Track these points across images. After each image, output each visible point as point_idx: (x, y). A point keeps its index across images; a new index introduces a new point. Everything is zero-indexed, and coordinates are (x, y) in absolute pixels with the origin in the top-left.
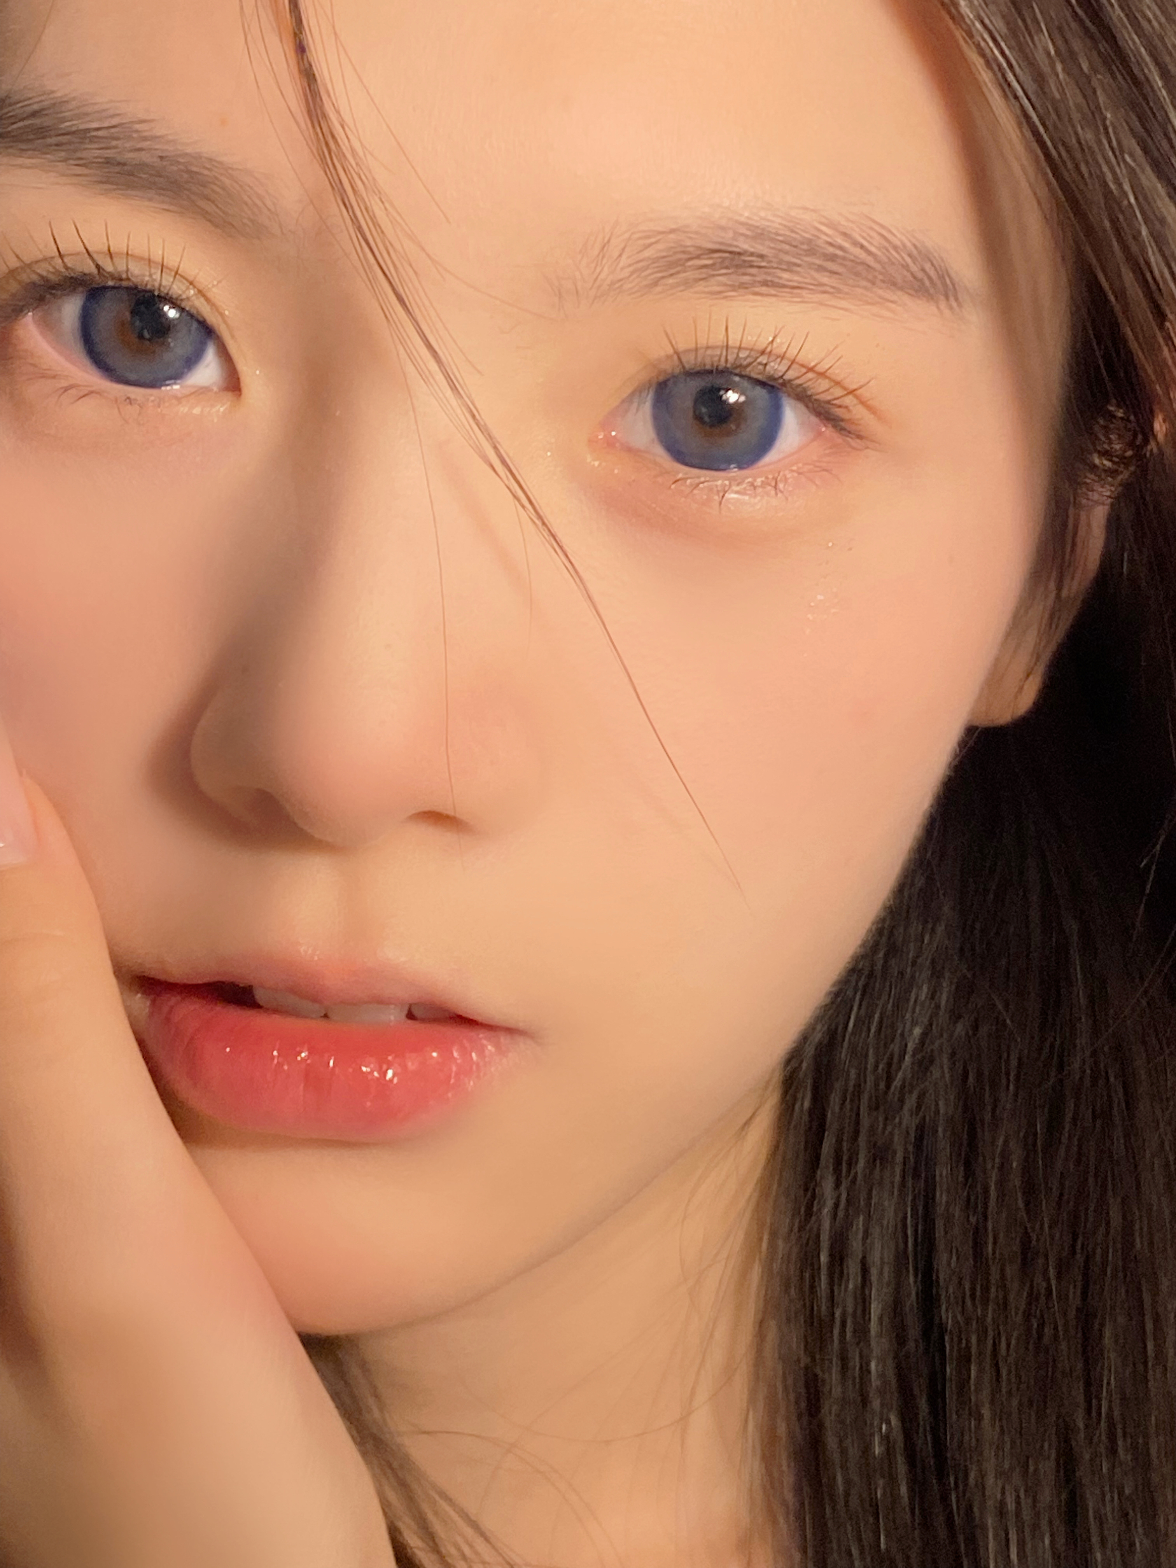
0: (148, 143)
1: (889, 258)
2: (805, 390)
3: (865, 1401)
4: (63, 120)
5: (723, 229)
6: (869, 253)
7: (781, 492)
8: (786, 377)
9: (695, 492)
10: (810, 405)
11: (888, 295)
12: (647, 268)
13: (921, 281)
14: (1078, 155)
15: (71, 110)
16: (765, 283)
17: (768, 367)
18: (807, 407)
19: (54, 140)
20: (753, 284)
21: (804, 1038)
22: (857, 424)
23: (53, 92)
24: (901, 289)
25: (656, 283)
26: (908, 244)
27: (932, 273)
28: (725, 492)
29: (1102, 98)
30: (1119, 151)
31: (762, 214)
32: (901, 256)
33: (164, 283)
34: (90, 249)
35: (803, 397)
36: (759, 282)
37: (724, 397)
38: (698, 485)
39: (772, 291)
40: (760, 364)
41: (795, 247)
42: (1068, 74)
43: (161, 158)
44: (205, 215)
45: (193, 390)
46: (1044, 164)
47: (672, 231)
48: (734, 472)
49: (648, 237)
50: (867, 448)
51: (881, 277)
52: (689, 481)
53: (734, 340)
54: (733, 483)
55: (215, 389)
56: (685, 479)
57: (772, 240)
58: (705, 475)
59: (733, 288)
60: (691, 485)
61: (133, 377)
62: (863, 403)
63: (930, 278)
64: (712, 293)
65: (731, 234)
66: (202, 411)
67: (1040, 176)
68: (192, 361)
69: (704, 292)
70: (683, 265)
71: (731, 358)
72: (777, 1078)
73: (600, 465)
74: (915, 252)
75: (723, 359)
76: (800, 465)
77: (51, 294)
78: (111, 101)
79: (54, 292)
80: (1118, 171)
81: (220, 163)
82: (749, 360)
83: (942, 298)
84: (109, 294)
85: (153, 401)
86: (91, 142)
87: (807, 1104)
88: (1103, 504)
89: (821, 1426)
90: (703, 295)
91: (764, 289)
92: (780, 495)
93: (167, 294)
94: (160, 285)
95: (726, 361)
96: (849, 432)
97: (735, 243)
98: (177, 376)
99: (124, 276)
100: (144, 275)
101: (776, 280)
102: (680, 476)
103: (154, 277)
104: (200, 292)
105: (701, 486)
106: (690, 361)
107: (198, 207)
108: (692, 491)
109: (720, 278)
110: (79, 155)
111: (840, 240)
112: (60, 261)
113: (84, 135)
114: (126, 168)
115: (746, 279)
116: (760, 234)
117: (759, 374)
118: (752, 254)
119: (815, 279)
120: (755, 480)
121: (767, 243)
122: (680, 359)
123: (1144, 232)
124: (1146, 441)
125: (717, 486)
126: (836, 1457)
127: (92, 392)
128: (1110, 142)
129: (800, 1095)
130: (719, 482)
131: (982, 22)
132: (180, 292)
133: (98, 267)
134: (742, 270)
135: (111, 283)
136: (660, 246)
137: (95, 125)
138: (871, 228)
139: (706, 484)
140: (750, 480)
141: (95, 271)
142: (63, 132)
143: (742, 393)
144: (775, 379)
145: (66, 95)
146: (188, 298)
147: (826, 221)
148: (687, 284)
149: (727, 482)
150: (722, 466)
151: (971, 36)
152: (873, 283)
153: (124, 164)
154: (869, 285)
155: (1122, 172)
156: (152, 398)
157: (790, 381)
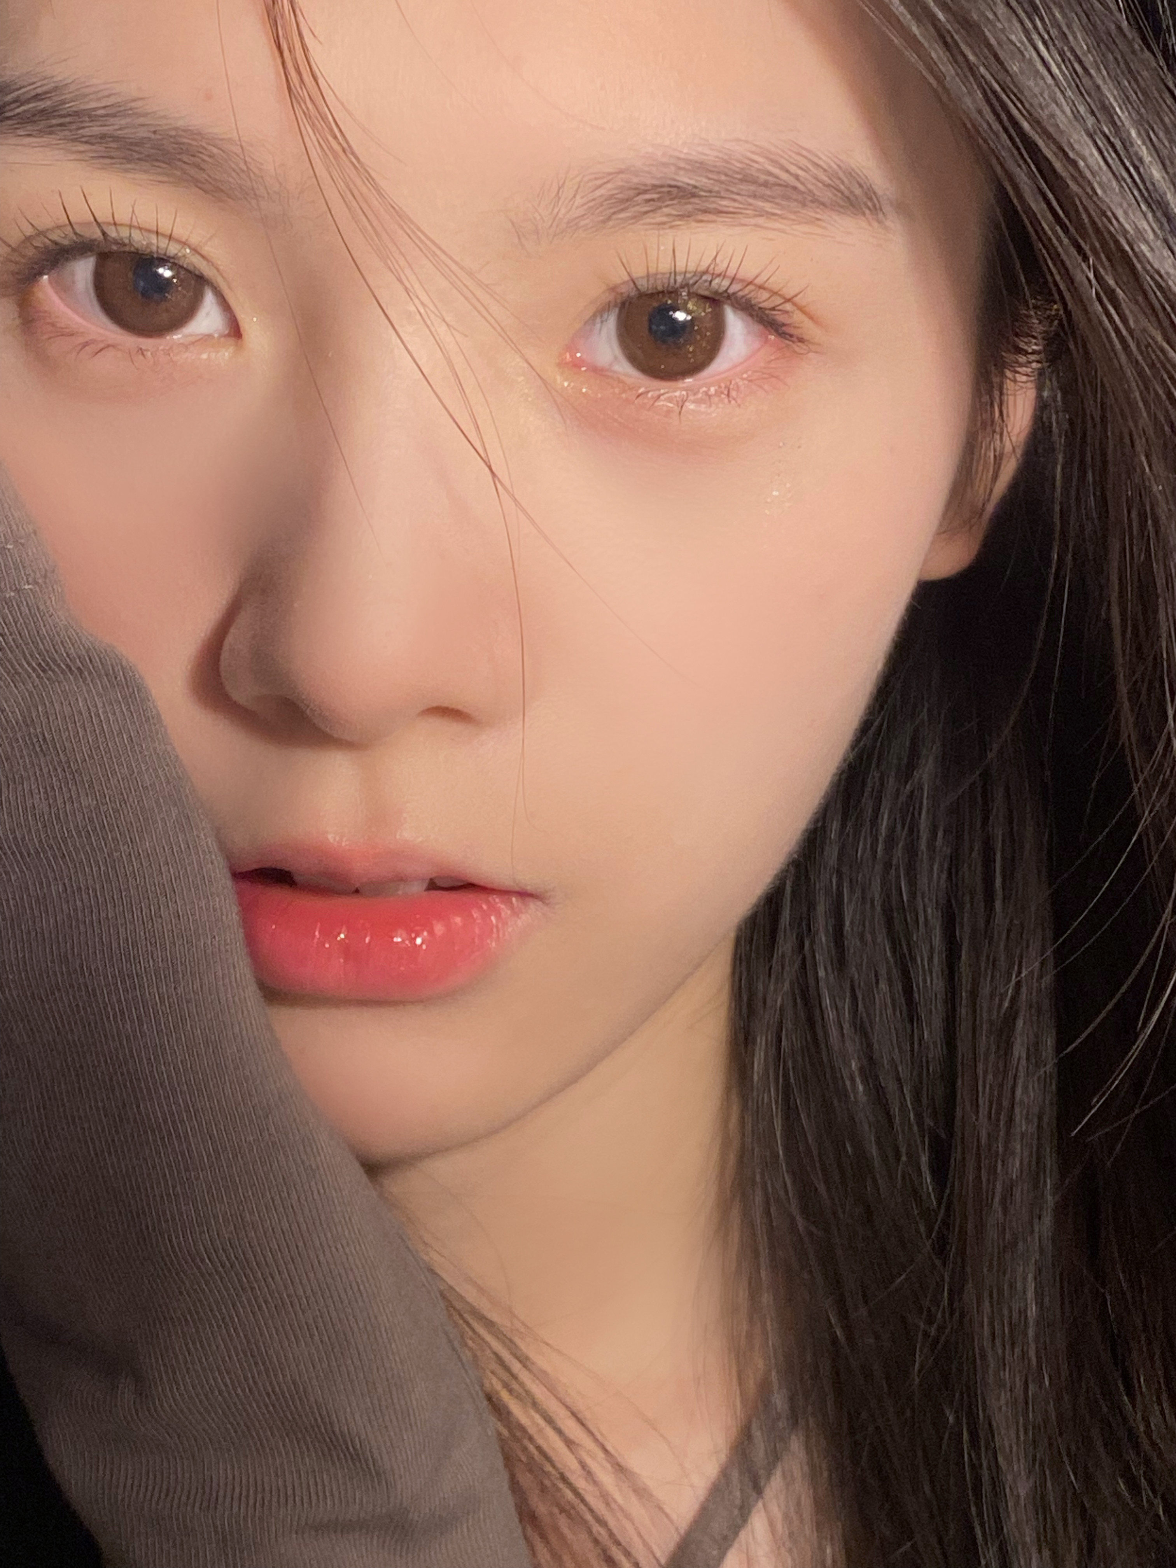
0: (143, 119)
2: (748, 300)
9: (656, 404)
10: (754, 313)
12: (600, 205)
17: (713, 284)
18: (752, 316)
20: (695, 212)
22: (798, 328)
24: (830, 207)
26: (833, 165)
28: (684, 402)
32: (827, 177)
33: (161, 244)
35: (747, 307)
43: (154, 132)
48: (688, 381)
49: (599, 178)
51: (808, 199)
54: (689, 391)
55: (216, 336)
56: (646, 393)
58: (664, 385)
60: (653, 396)
64: (660, 223)
70: (632, 200)
74: (840, 172)
77: (64, 257)
78: (106, 82)
81: (208, 134)
86: (91, 120)
90: (652, 226)
95: (675, 281)
96: (791, 337)
97: (678, 178)
101: (716, 208)
105: (662, 397)
107: (189, 175)
108: (653, 405)
109: (666, 209)
111: (770, 168)
117: (705, 290)
125: (676, 396)
130: (678, 393)
135: (116, 248)
136: (611, 186)
137: (94, 105)
138: (800, 154)
139: (666, 396)
141: (102, 238)
142: (66, 113)
147: (757, 151)
149: (684, 392)
150: (678, 375)
153: (122, 140)
154: (800, 205)
156: (162, 348)
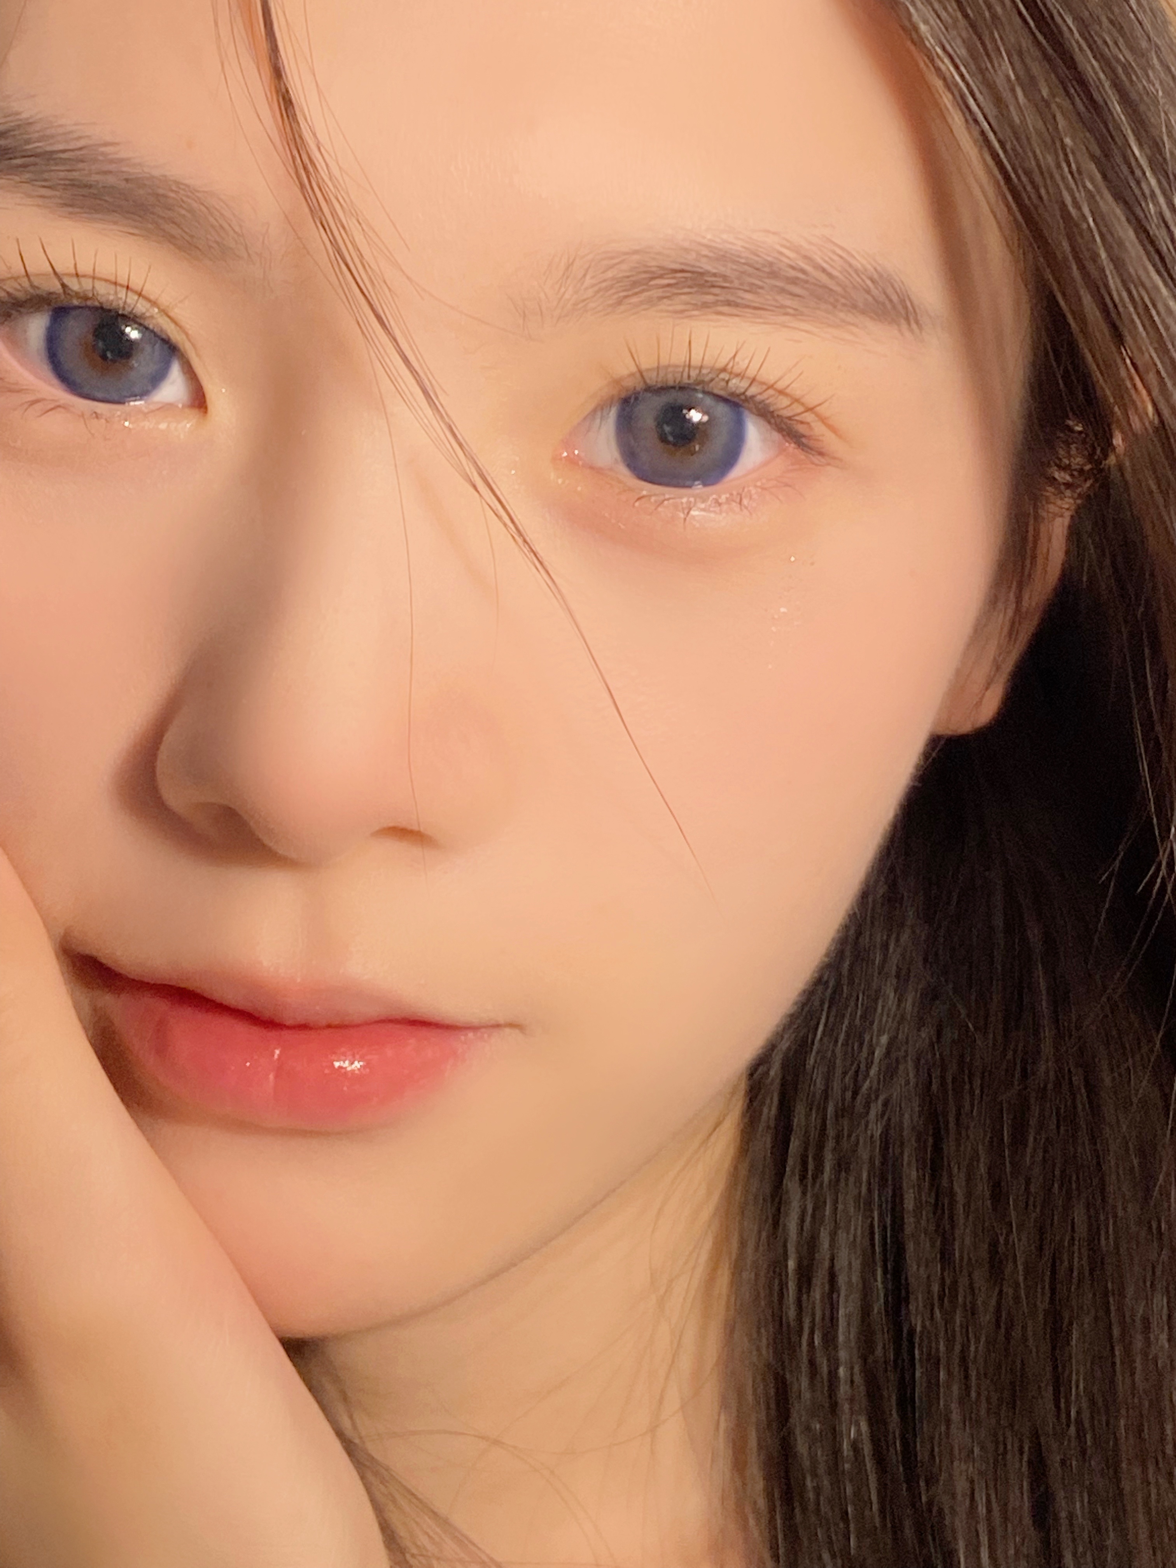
0: (114, 165)
1: (851, 282)
2: (768, 405)
3: (834, 1407)
4: (28, 142)
5: (687, 250)
6: (830, 275)
7: (746, 508)
8: (749, 393)
9: (660, 509)
10: (773, 421)
11: (850, 318)
12: (611, 287)
13: (883, 304)
14: (1038, 179)
15: (38, 132)
16: (729, 303)
17: (730, 384)
18: (769, 422)
19: (18, 161)
20: (716, 303)
21: (771, 1048)
22: (818, 440)
23: (18, 114)
24: (863, 312)
25: (619, 303)
26: (869, 267)
27: (895, 298)
28: (690, 509)
29: (1062, 123)
30: (1078, 174)
31: (725, 236)
32: (862, 279)
33: (129, 301)
34: (57, 270)
35: (766, 414)
36: (722, 301)
37: (687, 416)
38: (663, 501)
39: (734, 310)
40: (723, 380)
41: (757, 269)
42: (1029, 100)
43: (127, 180)
44: (171, 239)
45: (160, 405)
46: (1005, 189)
47: (636, 252)
48: (699, 488)
49: (612, 258)
50: (829, 464)
51: (843, 301)
52: (653, 499)
53: (696, 360)
54: (698, 500)
55: (180, 406)
56: (649, 496)
57: (734, 262)
58: (668, 492)
59: (696, 307)
60: (656, 501)
61: (99, 395)
62: (823, 420)
63: (891, 301)
64: (676, 312)
65: (694, 255)
66: (168, 426)
67: (1000, 198)
68: (157, 379)
69: (668, 311)
70: (647, 284)
71: (694, 374)
72: (743, 1086)
73: (563, 482)
74: (876, 276)
75: (685, 375)
76: (764, 481)
77: (18, 311)
78: (76, 124)
79: (19, 309)
80: (1077, 195)
81: (188, 186)
82: (710, 376)
83: (903, 321)
84: (74, 313)
85: (119, 416)
86: (56, 164)
87: (774, 1111)
88: (1062, 516)
89: (790, 1432)
91: (725, 309)
92: (745, 511)
93: (131, 313)
94: (125, 302)
95: (689, 377)
96: (811, 449)
97: (698, 264)
98: (143, 394)
99: (90, 295)
100: (109, 294)
101: (739, 301)
102: (644, 493)
103: (119, 296)
104: (164, 312)
105: (666, 502)
106: (652, 379)
107: (164, 230)
108: (656, 509)
109: (683, 297)
110: (46, 176)
111: (802, 264)
112: (26, 279)
113: (49, 157)
114: (92, 191)
115: (710, 298)
116: (723, 257)
117: (721, 389)
118: (715, 275)
119: (776, 301)
120: (720, 497)
121: (730, 265)
122: (642, 376)
123: (1103, 255)
124: (1106, 456)
125: (682, 503)
126: (807, 1463)
127: (59, 406)
128: (1069, 166)
129: (768, 1101)
130: (684, 500)
131: (944, 49)
132: (144, 310)
133: (64, 286)
134: (706, 290)
135: (76, 302)
136: (624, 267)
137: (61, 147)
138: (834, 252)
139: (671, 501)
140: (714, 496)
141: (61, 291)
142: (29, 153)
143: (705, 413)
144: (738, 396)
145: (31, 117)
146: (152, 317)
147: (788, 245)
148: (650, 302)
149: (692, 499)
150: (688, 483)
151: (932, 61)
152: (835, 307)
153: (90, 187)
154: (830, 307)
155: (1081, 196)
156: (119, 413)
157: (753, 397)
